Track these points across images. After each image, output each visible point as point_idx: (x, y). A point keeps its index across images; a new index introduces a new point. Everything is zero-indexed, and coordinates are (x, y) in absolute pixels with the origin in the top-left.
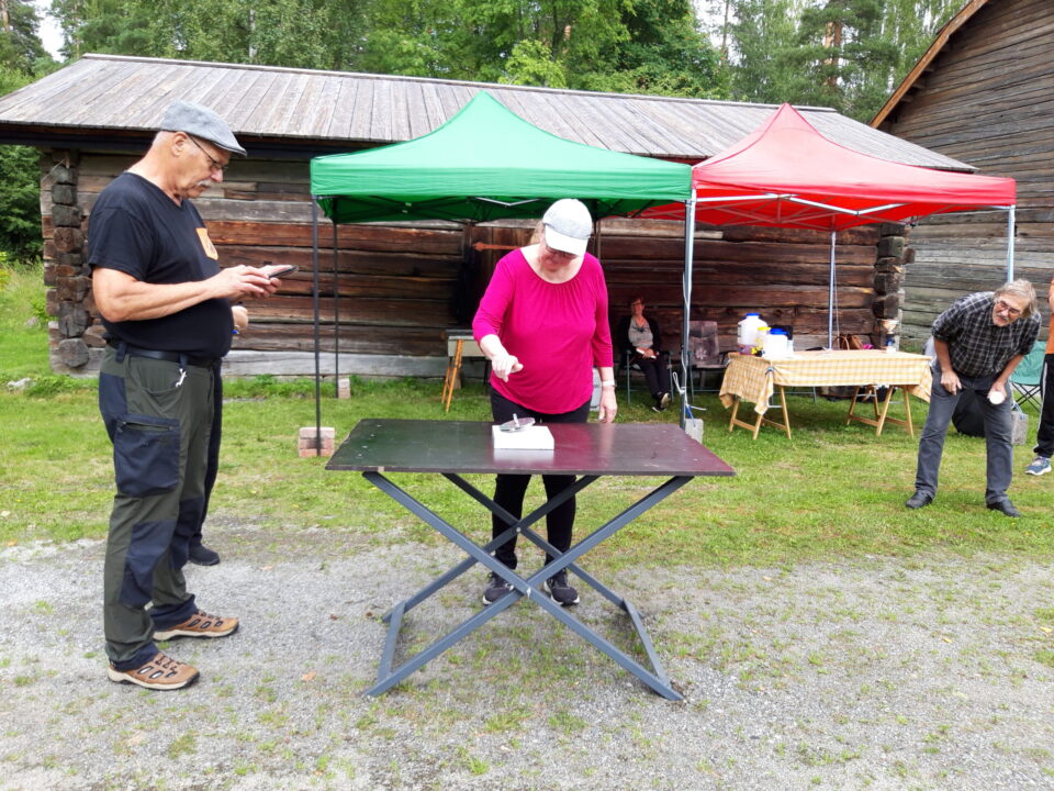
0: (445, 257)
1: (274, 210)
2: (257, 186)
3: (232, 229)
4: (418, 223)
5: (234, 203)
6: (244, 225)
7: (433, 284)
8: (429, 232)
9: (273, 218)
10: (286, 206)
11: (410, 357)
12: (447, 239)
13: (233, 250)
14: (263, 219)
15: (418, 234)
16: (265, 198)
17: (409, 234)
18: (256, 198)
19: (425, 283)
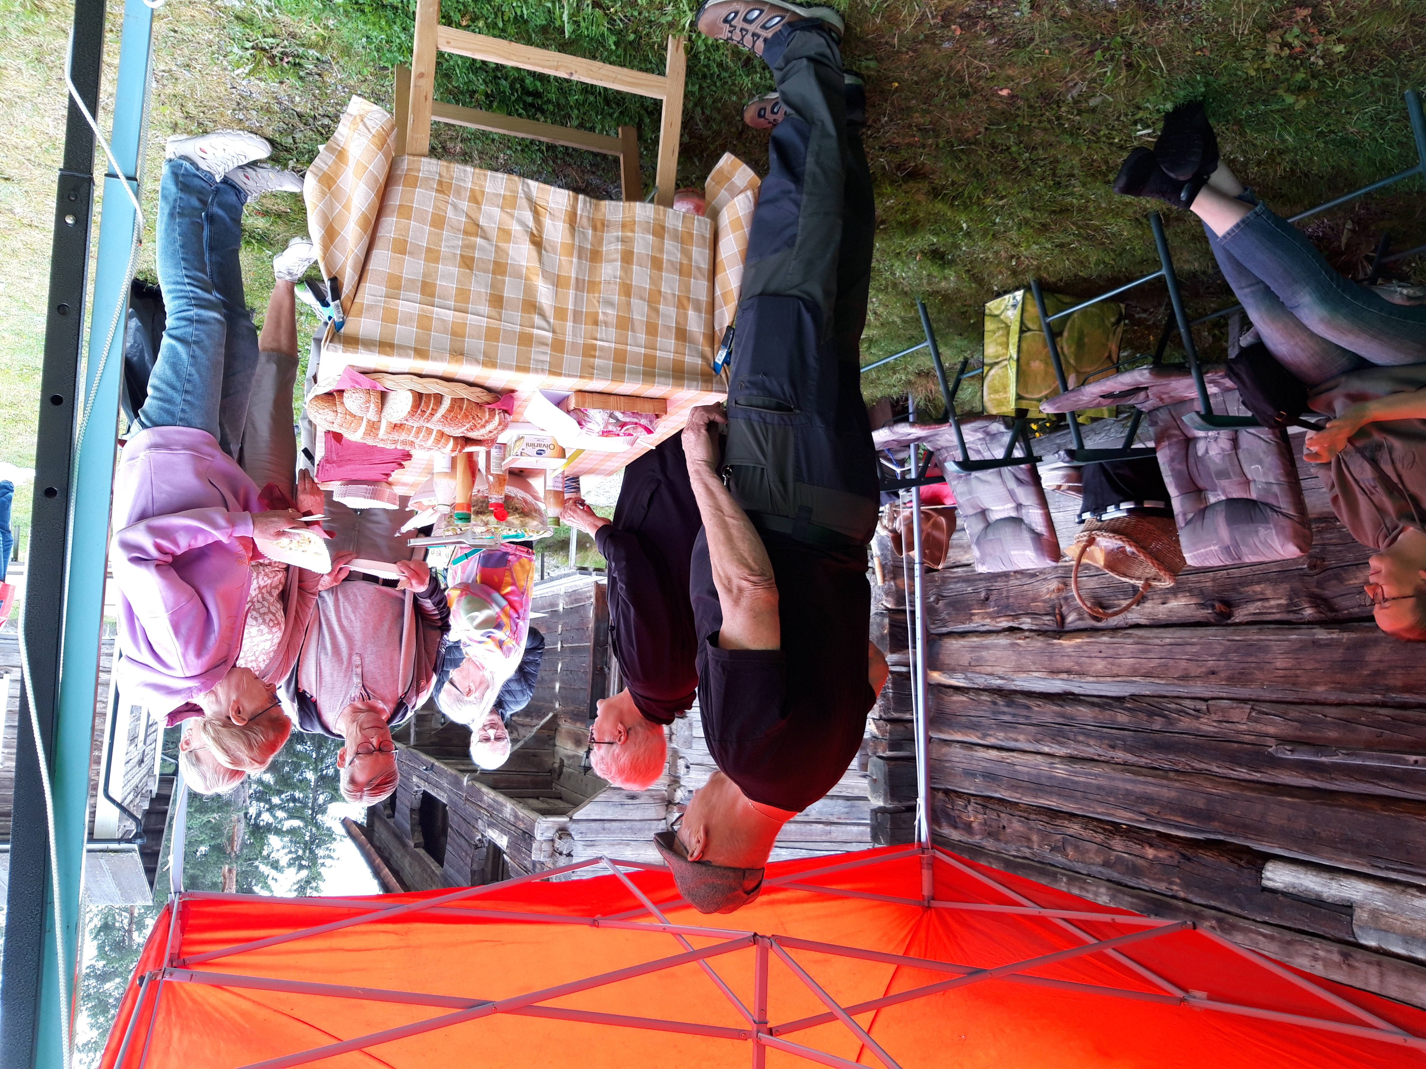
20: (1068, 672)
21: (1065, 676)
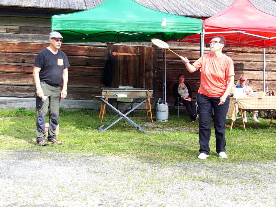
0: (99, 58)
1: (27, 38)
2: (20, 28)
3: (8, 45)
4: (88, 44)
5: (10, 35)
6: (14, 44)
7: (95, 69)
8: (93, 48)
9: (27, 41)
10: (32, 36)
11: (84, 101)
12: (101, 51)
13: (9, 55)
14: (22, 41)
15: (88, 48)
16: (23, 33)
17: (85, 48)
18: (20, 33)
19: (91, 69)
20: (248, 74)
21: (249, 73)
